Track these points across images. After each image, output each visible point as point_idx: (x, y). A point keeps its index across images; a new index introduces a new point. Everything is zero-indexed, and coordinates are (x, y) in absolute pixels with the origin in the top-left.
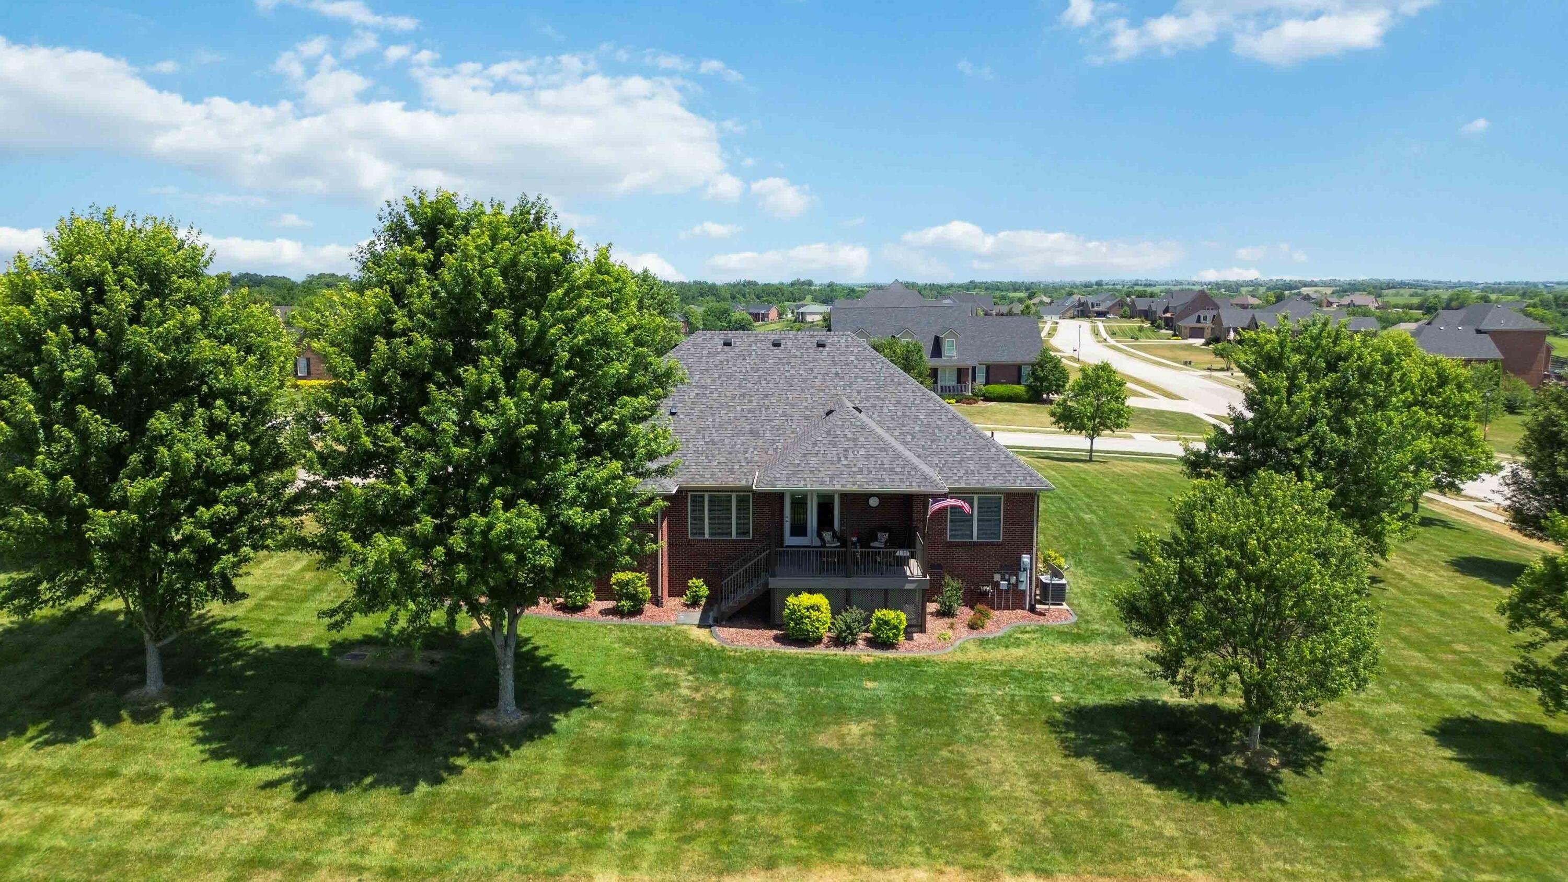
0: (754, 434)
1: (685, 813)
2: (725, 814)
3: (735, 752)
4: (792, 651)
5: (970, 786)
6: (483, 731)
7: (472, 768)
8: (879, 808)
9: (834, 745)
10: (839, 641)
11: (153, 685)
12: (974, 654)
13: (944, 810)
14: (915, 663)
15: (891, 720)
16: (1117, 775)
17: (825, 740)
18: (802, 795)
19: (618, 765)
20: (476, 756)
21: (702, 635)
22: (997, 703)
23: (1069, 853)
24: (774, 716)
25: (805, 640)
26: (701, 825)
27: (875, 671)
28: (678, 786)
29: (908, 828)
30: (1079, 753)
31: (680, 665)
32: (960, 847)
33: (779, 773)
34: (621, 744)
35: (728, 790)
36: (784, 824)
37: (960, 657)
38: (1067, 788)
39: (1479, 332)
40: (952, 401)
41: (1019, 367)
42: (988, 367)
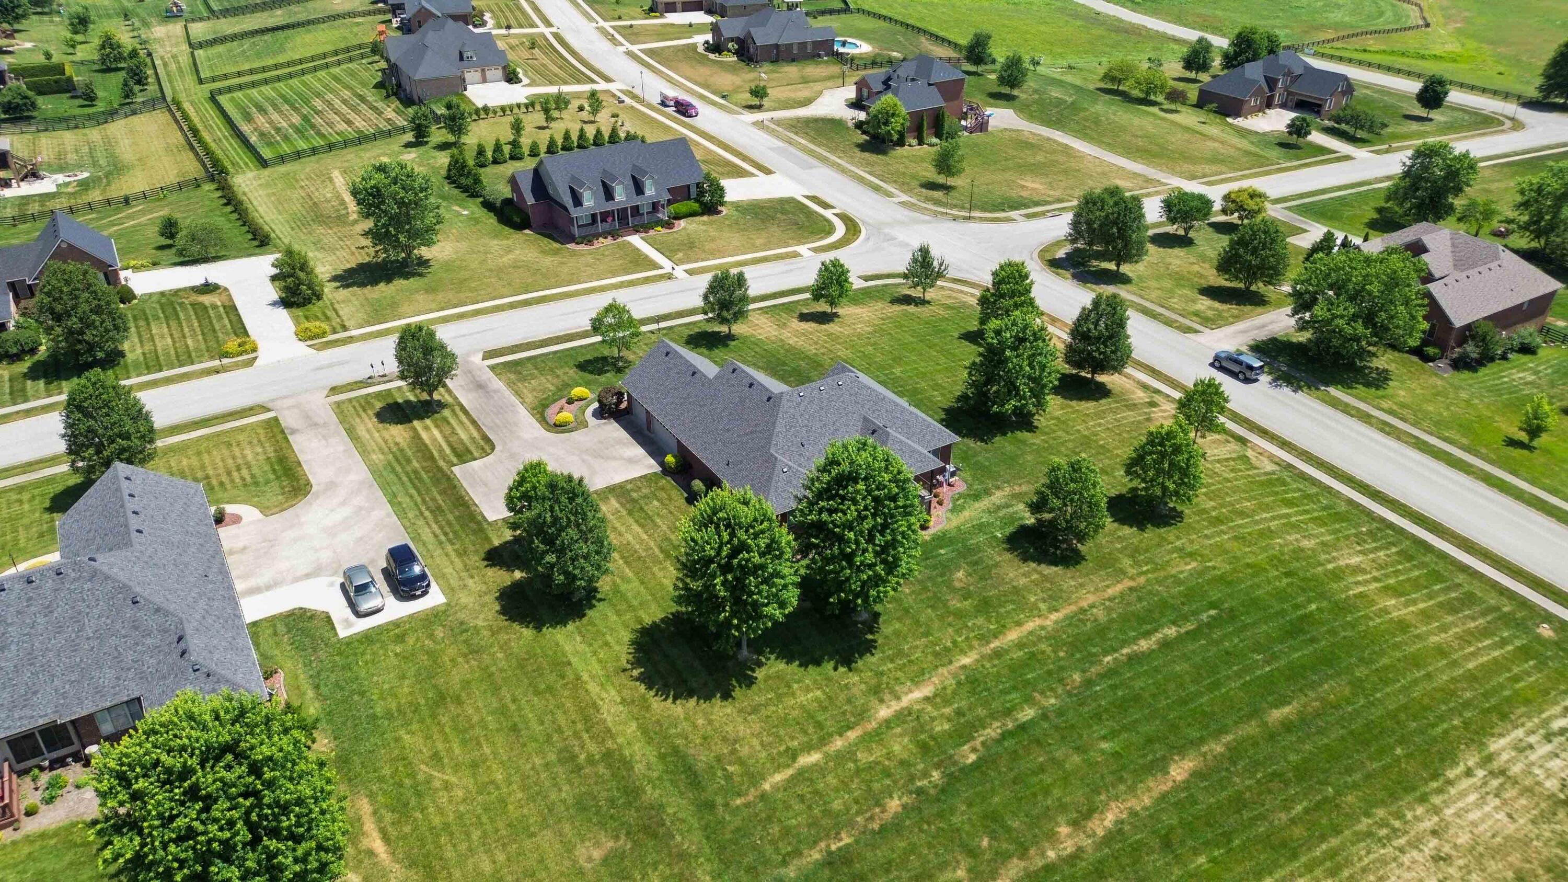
3: (940, 600)
5: (1013, 587)
6: (862, 623)
7: (880, 639)
8: (1000, 606)
11: (745, 651)
12: (958, 521)
13: (1014, 598)
14: (945, 533)
15: (965, 566)
18: (976, 609)
19: (916, 619)
20: (872, 633)
22: (985, 545)
23: (1056, 601)
26: (965, 632)
28: (942, 620)
29: (1014, 610)
30: (1025, 560)
32: (1031, 611)
33: (961, 603)
35: (956, 616)
37: (956, 524)
38: (1036, 577)
39: (930, 84)
40: (659, 228)
41: (688, 186)
42: (669, 190)
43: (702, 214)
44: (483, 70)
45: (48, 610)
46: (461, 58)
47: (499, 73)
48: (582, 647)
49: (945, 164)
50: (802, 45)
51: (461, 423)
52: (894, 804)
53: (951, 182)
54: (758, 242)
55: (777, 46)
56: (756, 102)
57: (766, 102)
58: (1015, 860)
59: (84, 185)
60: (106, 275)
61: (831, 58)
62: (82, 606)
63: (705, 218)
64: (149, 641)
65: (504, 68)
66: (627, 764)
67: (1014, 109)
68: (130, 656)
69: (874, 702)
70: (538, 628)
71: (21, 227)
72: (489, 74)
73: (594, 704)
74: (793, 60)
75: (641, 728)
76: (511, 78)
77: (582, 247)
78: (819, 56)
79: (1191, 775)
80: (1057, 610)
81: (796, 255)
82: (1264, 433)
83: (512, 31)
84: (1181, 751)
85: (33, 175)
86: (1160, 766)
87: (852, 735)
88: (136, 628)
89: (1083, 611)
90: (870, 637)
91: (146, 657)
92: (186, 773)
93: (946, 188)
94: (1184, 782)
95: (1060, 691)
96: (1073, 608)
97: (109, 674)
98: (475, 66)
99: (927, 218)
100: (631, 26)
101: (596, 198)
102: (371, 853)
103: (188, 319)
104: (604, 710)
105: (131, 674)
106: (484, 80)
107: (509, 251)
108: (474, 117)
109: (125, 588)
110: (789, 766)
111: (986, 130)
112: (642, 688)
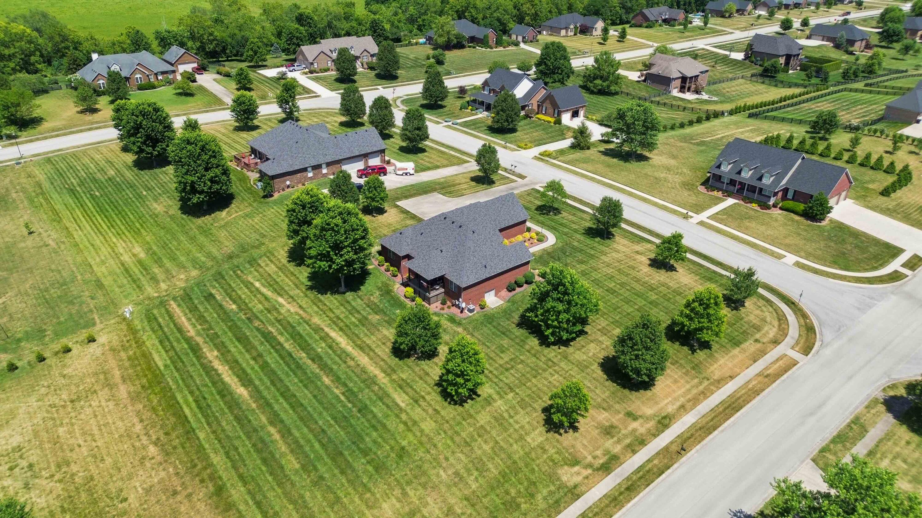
40: (756, 205)
41: (812, 196)
42: (795, 191)
43: (801, 216)
51: (475, 190)
52: (233, 307)
60: (558, 111)
63: (798, 218)
77: (704, 190)
85: (698, 92)
90: (329, 293)
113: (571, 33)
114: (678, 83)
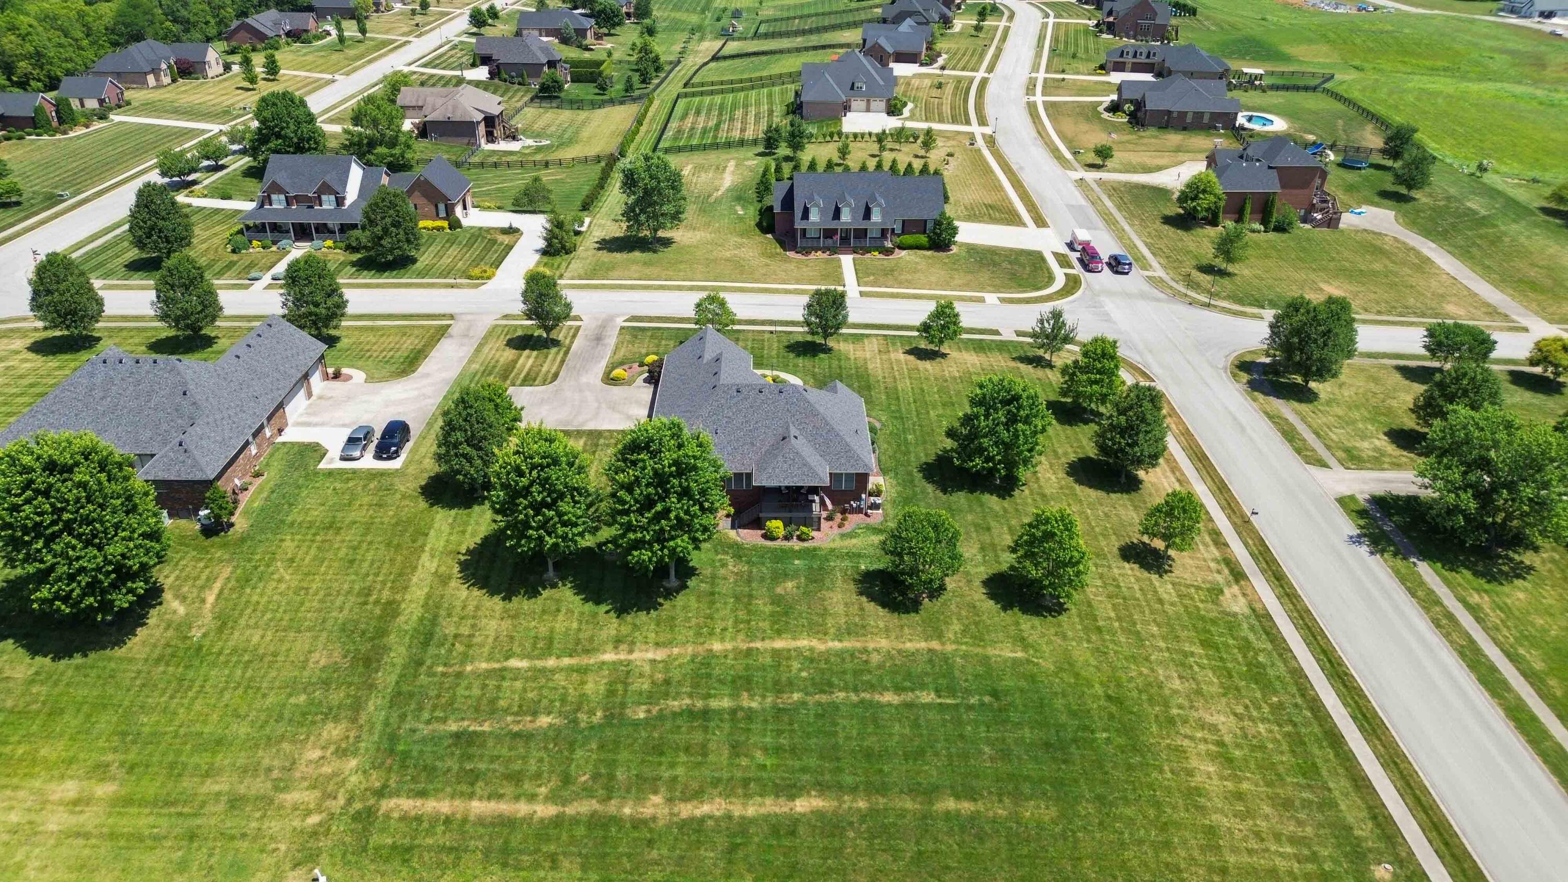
0: (752, 444)
1: (737, 622)
2: (749, 622)
3: (750, 596)
4: (769, 543)
5: (825, 609)
6: (666, 589)
7: (667, 605)
8: (796, 619)
9: (783, 593)
10: (787, 538)
11: (551, 573)
12: (838, 544)
13: (815, 618)
14: (815, 549)
15: (803, 579)
16: (872, 604)
17: (779, 590)
18: (772, 615)
19: (713, 603)
20: (666, 598)
21: (732, 534)
22: (841, 570)
23: (849, 634)
24: (762, 579)
25: (773, 539)
26: (742, 626)
27: (799, 554)
28: (734, 610)
29: (803, 626)
30: (861, 594)
31: (727, 553)
32: (818, 632)
33: (765, 605)
34: (712, 594)
35: (749, 612)
36: (765, 625)
37: (832, 545)
38: (854, 609)
39: (1270, 168)
40: (876, 253)
41: (925, 221)
42: (904, 221)
43: (929, 249)
44: (868, 101)
45: (139, 382)
46: (852, 88)
47: (882, 105)
48: (446, 528)
49: (1226, 248)
50: (1199, 115)
51: (554, 360)
52: (544, 721)
53: (1231, 268)
54: (957, 281)
55: (1169, 113)
56: (1099, 161)
57: (1109, 163)
58: (594, 801)
59: (539, 149)
60: (446, 206)
61: (1229, 132)
62: (156, 387)
63: (929, 253)
64: (180, 421)
65: (888, 101)
66: (395, 614)
67: (1398, 211)
68: (165, 426)
69: (610, 647)
70: (432, 505)
71: (473, 171)
72: (873, 105)
73: (416, 567)
74: (1185, 129)
75: (429, 596)
76: (893, 110)
77: (799, 256)
78: (1216, 128)
79: (812, 812)
80: (840, 641)
81: (982, 300)
82: (1277, 577)
83: (946, 72)
84: (822, 788)
85: (513, 136)
86: (791, 790)
87: (566, 661)
88: (177, 410)
89: (865, 651)
90: (661, 600)
91: (173, 431)
92: (31, 470)
93: (1222, 273)
94: (800, 814)
95: (769, 700)
96: (858, 645)
97: (148, 434)
98: (861, 95)
99: (1162, 296)
100: (1063, 80)
101: (853, 218)
102: (203, 601)
103: (476, 250)
104: (417, 574)
105: (160, 438)
106: (868, 110)
107: (739, 246)
108: (828, 138)
109: (185, 384)
110: (499, 661)
111: (1336, 227)
112: (456, 569)
113: (166, 80)
114: (482, 130)
